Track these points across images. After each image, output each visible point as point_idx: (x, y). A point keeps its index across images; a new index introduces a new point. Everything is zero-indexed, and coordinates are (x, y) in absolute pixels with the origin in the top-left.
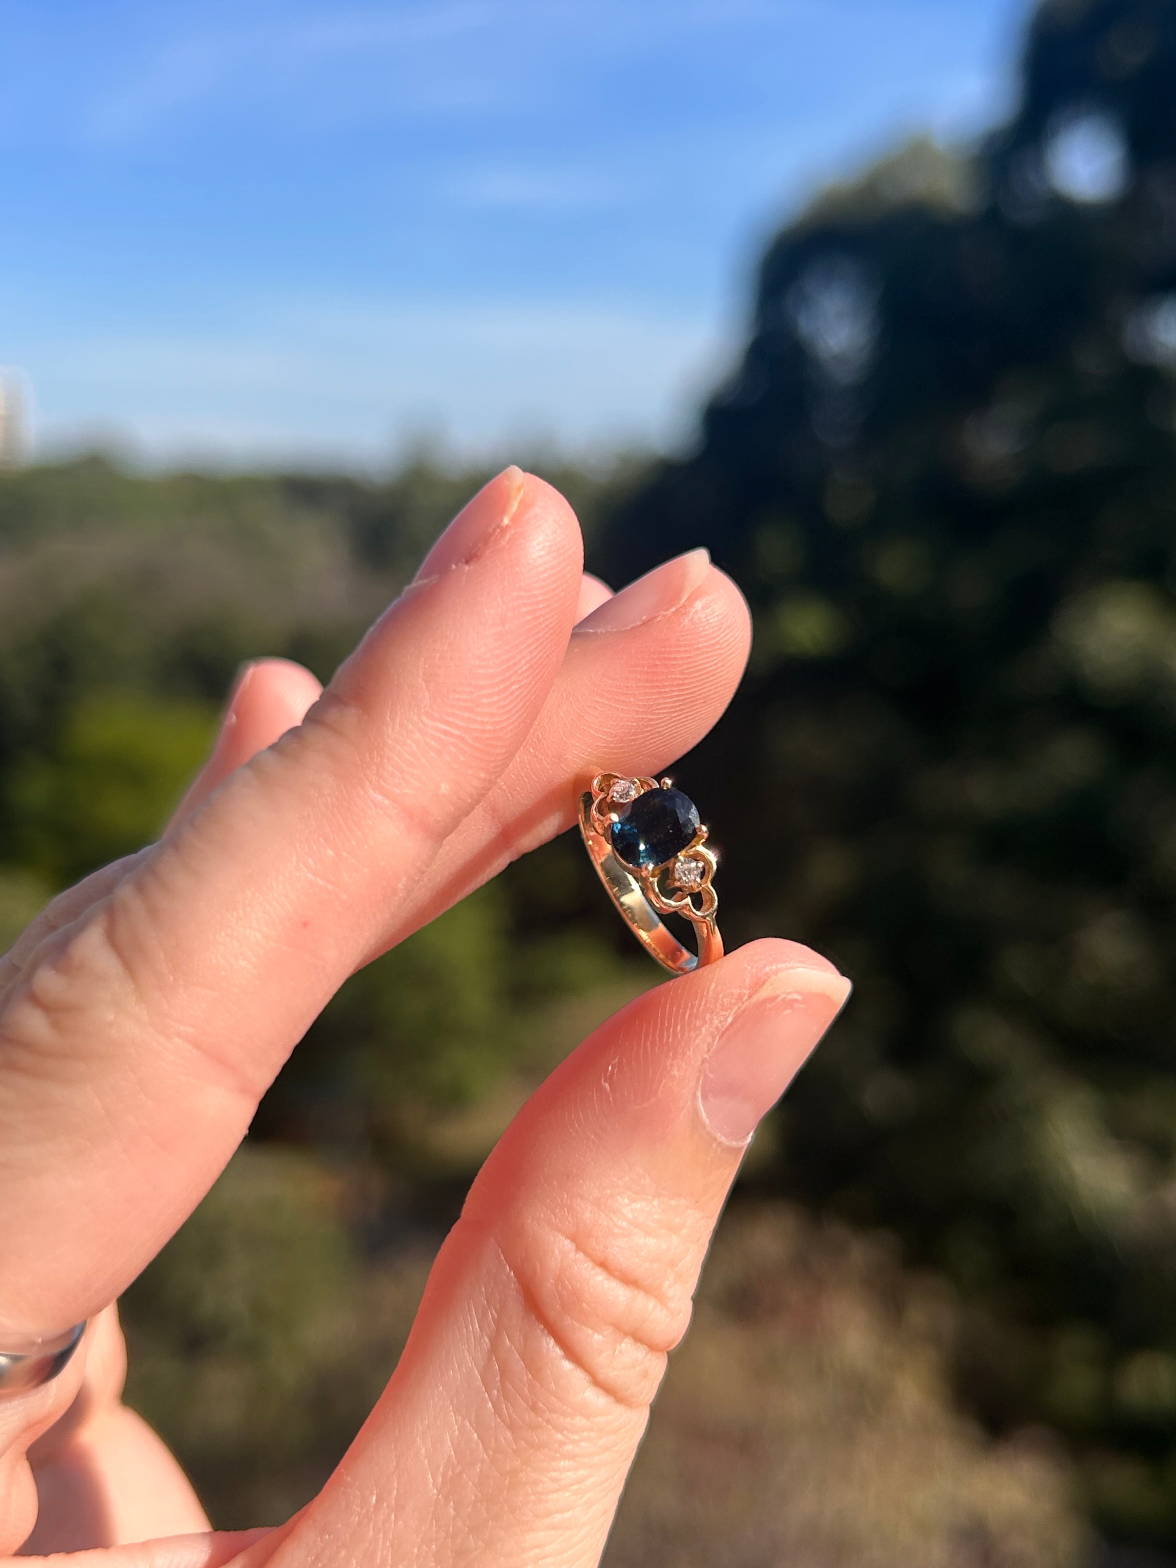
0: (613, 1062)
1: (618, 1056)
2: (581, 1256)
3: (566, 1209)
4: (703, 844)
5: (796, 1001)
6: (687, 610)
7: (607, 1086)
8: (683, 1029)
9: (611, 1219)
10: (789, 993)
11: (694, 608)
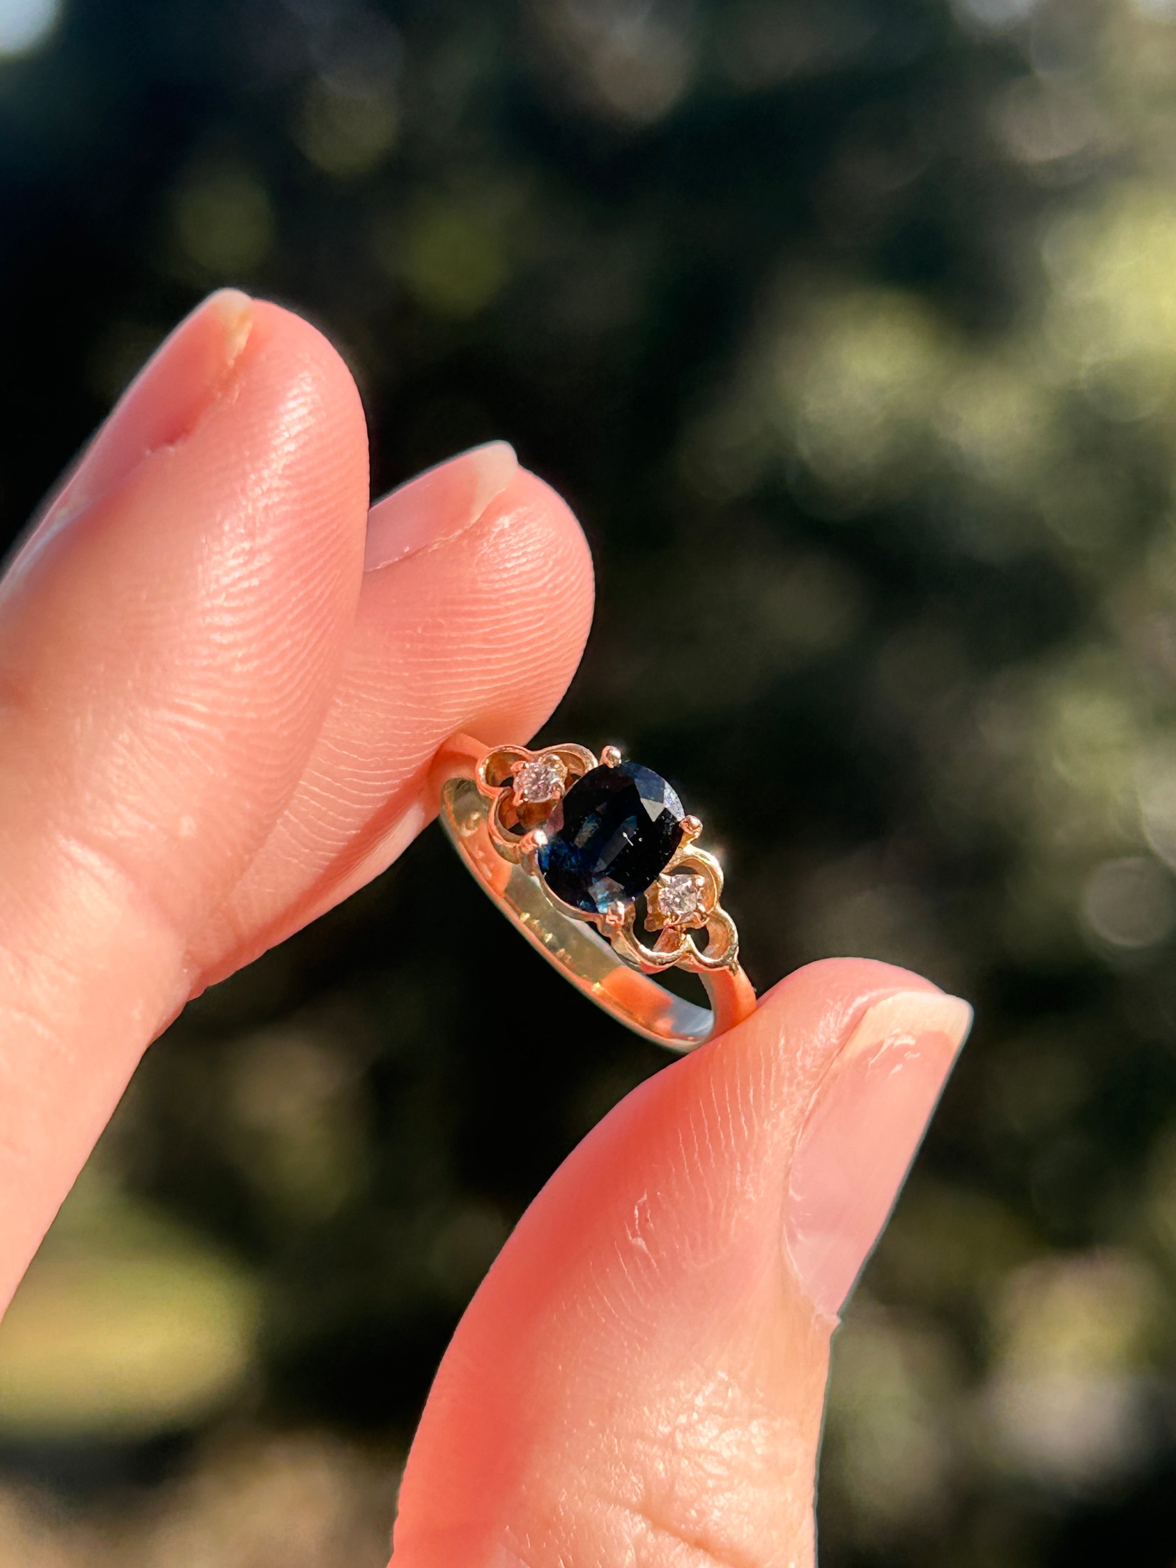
0: (641, 1201)
1: (646, 1190)
2: (667, 1540)
3: (621, 1463)
4: (695, 843)
5: (905, 1048)
6: (486, 529)
7: (640, 1242)
8: (749, 1120)
9: (701, 1467)
10: (897, 1036)
11: (497, 526)
